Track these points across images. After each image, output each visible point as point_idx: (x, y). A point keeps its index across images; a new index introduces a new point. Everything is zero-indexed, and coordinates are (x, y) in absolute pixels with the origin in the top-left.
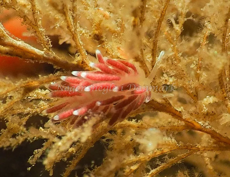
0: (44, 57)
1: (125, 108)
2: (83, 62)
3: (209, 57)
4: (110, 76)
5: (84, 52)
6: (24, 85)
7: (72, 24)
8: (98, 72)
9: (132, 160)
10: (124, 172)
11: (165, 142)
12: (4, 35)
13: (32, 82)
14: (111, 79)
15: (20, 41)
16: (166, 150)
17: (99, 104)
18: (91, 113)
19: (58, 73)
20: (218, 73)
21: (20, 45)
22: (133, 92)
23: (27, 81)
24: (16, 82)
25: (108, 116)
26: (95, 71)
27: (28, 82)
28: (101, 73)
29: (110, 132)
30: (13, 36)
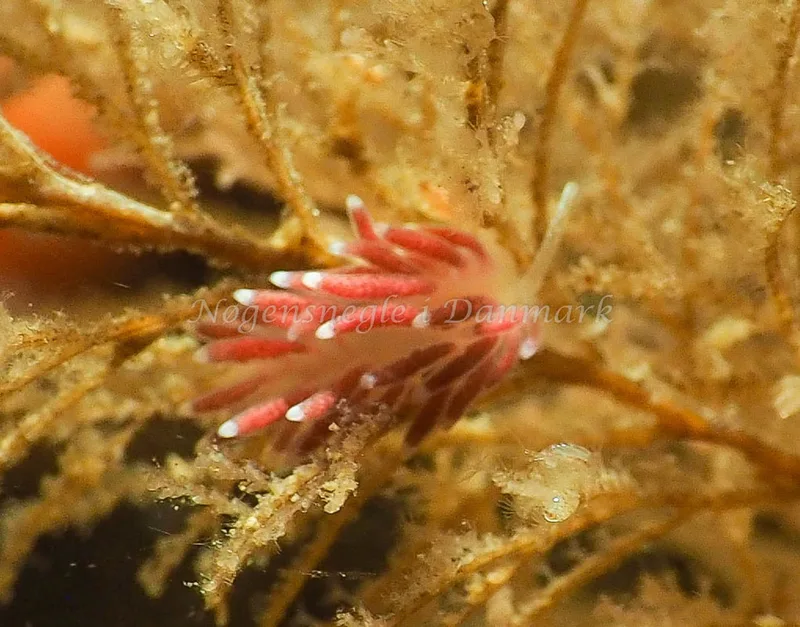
0: (174, 233)
1: (459, 384)
2: (305, 240)
3: (732, 193)
4: (399, 282)
5: (306, 206)
6: (117, 333)
7: (263, 115)
8: (359, 271)
9: (493, 552)
10: (465, 593)
11: (601, 487)
12: (36, 170)
13: (142, 319)
14: (405, 290)
15: (88, 184)
16: (601, 512)
17: (369, 380)
18: (347, 410)
19: (224, 285)
20: (764, 244)
21: (90, 198)
22: (478, 329)
23: (124, 319)
24: (91, 323)
25: (401, 416)
26: (348, 268)
27: (129, 322)
28: (369, 271)
29: (410, 464)
30: (65, 169)
